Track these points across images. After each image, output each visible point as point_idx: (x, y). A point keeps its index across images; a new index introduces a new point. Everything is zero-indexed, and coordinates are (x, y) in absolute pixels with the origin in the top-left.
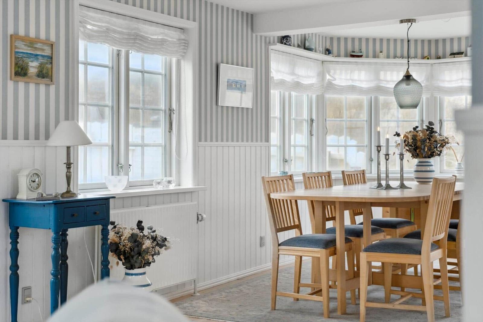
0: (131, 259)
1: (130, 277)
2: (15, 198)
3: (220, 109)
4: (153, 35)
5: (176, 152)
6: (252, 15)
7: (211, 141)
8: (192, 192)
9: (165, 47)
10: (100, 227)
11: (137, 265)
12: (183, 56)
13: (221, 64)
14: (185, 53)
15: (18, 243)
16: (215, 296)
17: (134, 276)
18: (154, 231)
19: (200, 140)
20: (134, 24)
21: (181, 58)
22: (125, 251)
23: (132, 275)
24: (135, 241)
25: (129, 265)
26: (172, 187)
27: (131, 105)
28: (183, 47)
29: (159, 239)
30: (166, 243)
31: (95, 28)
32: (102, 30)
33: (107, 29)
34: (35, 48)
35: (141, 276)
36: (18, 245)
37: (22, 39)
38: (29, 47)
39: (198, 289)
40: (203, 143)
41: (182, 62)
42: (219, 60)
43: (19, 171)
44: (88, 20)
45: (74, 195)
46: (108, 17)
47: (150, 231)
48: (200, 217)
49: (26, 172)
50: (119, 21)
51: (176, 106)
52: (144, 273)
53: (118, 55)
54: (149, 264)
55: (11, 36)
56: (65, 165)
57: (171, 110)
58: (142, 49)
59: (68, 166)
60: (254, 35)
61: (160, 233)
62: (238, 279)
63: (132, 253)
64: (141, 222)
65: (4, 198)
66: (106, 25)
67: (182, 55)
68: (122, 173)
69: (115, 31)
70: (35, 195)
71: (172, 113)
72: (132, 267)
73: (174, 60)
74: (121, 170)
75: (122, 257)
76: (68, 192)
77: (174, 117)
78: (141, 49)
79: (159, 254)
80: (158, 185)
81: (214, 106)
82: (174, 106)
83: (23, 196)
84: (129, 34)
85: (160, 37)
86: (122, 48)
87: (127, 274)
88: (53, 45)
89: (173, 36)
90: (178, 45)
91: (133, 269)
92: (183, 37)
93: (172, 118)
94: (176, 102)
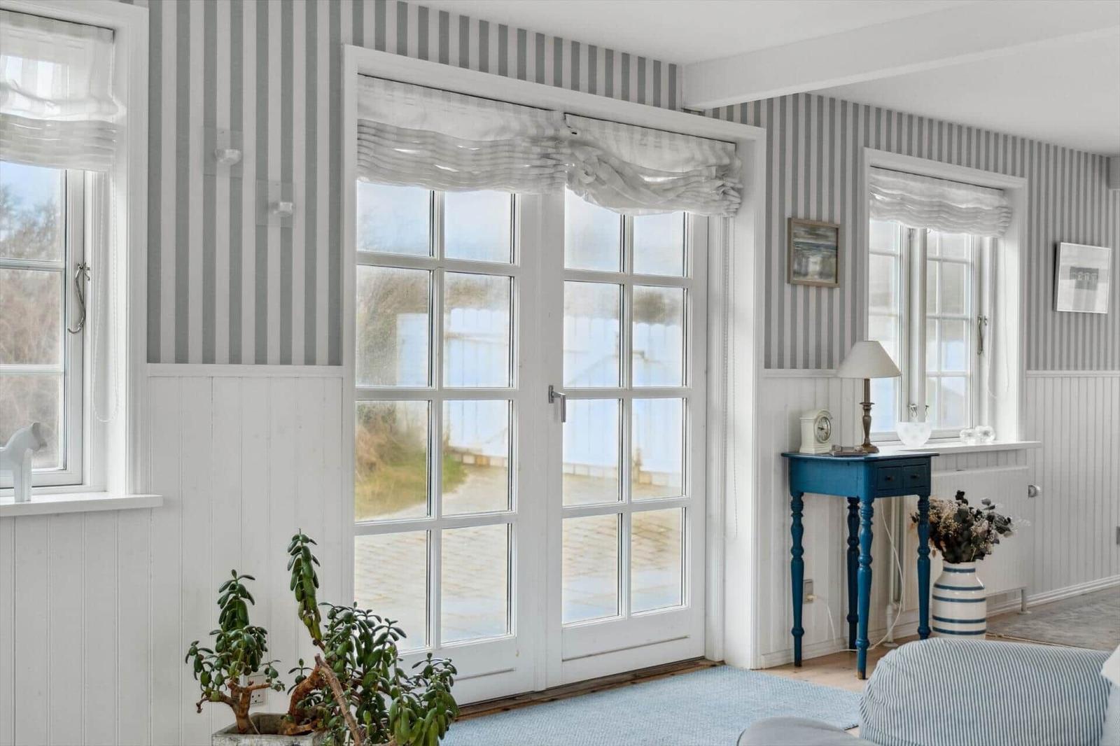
0: (956, 548)
1: (952, 574)
2: (798, 452)
3: (1057, 316)
4: (962, 202)
5: (989, 384)
6: (1108, 159)
7: (1045, 368)
8: (1016, 450)
9: (979, 220)
10: (916, 498)
11: (965, 557)
12: (1003, 234)
13: (1062, 243)
14: (1005, 227)
15: (802, 515)
16: (1059, 616)
17: (958, 573)
18: (993, 508)
19: (1029, 368)
20: (939, 189)
21: (999, 235)
22: (947, 534)
23: (955, 571)
24: (964, 521)
25: (950, 556)
26: (989, 441)
27: (928, 314)
28: (1004, 219)
29: (997, 519)
30: (1009, 526)
31: (887, 199)
32: (894, 201)
33: (902, 199)
34: (818, 235)
35: (968, 574)
36: (802, 519)
37: (801, 223)
38: (811, 234)
39: (1029, 604)
40: (1033, 372)
41: (1001, 243)
42: (1058, 238)
43: (800, 413)
44: (879, 188)
45: (875, 450)
46: (903, 181)
47: (986, 506)
48: (1032, 491)
49: (813, 416)
50: (915, 185)
51: (990, 313)
52: (973, 571)
53: (911, 235)
54: (981, 555)
55: (789, 220)
56: (862, 406)
57: (981, 319)
58: (947, 226)
59: (866, 408)
60: (1111, 192)
61: (1000, 511)
62: (1083, 595)
63: (960, 539)
64: (963, 493)
65: (783, 451)
66: (899, 192)
67: (1002, 232)
68: (915, 419)
69: (913, 202)
70: (827, 448)
71: (983, 324)
72: (957, 560)
73: (987, 240)
74: (915, 414)
75: (943, 544)
76: (867, 445)
77: (987, 330)
78: (945, 226)
79: (998, 542)
80: (968, 438)
81: (1050, 312)
82: (987, 312)
83: (810, 448)
84: (931, 204)
85: (971, 205)
86: (918, 226)
87: (946, 569)
88: (840, 231)
89: (989, 201)
90: (996, 217)
91: (959, 563)
92: (1004, 203)
93: (983, 333)
94: (990, 305)
